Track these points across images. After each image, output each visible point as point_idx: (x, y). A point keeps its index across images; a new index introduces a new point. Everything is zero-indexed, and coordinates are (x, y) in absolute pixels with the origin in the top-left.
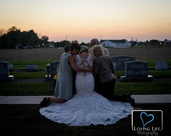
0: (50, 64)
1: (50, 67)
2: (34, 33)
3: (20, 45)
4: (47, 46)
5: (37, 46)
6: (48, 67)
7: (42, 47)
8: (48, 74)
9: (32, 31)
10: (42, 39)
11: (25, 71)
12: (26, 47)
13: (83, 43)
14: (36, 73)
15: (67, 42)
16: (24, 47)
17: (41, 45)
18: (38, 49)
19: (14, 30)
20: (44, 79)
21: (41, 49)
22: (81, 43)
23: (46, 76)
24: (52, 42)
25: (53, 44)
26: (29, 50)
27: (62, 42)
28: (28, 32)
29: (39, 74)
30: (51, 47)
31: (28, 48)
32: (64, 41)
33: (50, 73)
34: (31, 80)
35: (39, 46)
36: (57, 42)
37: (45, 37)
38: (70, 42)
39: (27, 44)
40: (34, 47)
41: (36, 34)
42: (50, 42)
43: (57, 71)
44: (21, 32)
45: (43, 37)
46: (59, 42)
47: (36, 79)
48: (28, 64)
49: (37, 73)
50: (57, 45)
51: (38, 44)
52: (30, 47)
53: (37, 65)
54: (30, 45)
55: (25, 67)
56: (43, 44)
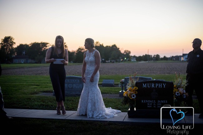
0: (124, 79)
1: (124, 83)
2: (117, 47)
3: (103, 59)
4: (129, 60)
5: (119, 60)
6: (122, 83)
7: (124, 61)
8: (122, 90)
9: (114, 46)
10: (124, 53)
11: (102, 85)
12: (109, 61)
13: (165, 57)
14: (112, 88)
15: (149, 56)
16: (107, 61)
17: (123, 59)
18: (120, 63)
19: (97, 45)
20: (118, 94)
21: (122, 63)
22: (163, 57)
23: (121, 91)
24: (134, 57)
25: (135, 58)
26: (111, 64)
27: (143, 56)
28: (111, 46)
29: (115, 89)
30: (133, 61)
31: (111, 62)
32: (146, 55)
33: (124, 88)
34: (105, 95)
35: (122, 60)
36: (139, 57)
37: (127, 51)
38: (151, 56)
39: (109, 59)
40: (116, 61)
41: (119, 49)
42: (132, 56)
43: (126, 87)
44: (104, 47)
45: (125, 51)
46: (140, 56)
47: (111, 94)
48: (106, 79)
49: (114, 88)
50: (139, 59)
51: (120, 58)
52: (113, 61)
53: (114, 80)
54: (113, 59)
55: (102, 81)
56: (125, 58)
